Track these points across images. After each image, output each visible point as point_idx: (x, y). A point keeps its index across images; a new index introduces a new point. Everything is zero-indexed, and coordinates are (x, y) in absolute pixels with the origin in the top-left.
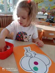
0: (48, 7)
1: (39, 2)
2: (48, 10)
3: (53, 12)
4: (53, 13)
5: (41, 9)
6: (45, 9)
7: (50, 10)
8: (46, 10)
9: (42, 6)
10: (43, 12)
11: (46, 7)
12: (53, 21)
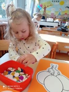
0: (59, 12)
1: (48, 6)
2: (58, 15)
3: (64, 18)
4: (64, 20)
5: (50, 14)
6: (55, 14)
7: (61, 15)
8: (57, 15)
9: (51, 11)
10: (53, 18)
11: (55, 12)
12: (67, 30)
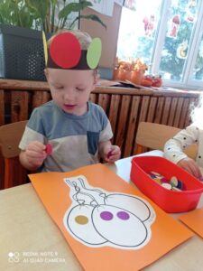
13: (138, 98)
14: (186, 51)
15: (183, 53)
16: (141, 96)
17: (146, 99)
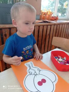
13: (50, 26)
14: (67, 5)
15: (66, 6)
16: (51, 25)
17: (52, 26)
